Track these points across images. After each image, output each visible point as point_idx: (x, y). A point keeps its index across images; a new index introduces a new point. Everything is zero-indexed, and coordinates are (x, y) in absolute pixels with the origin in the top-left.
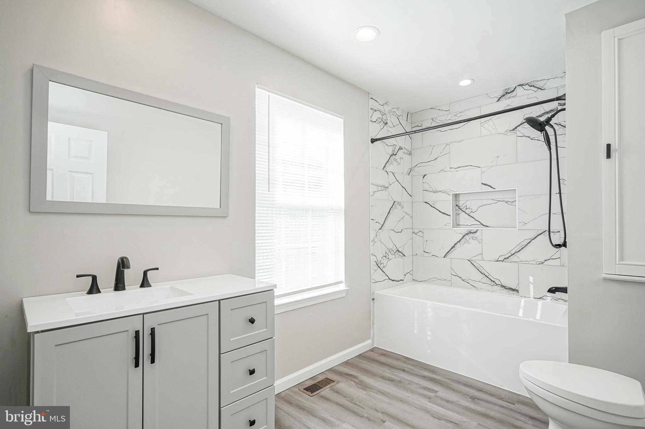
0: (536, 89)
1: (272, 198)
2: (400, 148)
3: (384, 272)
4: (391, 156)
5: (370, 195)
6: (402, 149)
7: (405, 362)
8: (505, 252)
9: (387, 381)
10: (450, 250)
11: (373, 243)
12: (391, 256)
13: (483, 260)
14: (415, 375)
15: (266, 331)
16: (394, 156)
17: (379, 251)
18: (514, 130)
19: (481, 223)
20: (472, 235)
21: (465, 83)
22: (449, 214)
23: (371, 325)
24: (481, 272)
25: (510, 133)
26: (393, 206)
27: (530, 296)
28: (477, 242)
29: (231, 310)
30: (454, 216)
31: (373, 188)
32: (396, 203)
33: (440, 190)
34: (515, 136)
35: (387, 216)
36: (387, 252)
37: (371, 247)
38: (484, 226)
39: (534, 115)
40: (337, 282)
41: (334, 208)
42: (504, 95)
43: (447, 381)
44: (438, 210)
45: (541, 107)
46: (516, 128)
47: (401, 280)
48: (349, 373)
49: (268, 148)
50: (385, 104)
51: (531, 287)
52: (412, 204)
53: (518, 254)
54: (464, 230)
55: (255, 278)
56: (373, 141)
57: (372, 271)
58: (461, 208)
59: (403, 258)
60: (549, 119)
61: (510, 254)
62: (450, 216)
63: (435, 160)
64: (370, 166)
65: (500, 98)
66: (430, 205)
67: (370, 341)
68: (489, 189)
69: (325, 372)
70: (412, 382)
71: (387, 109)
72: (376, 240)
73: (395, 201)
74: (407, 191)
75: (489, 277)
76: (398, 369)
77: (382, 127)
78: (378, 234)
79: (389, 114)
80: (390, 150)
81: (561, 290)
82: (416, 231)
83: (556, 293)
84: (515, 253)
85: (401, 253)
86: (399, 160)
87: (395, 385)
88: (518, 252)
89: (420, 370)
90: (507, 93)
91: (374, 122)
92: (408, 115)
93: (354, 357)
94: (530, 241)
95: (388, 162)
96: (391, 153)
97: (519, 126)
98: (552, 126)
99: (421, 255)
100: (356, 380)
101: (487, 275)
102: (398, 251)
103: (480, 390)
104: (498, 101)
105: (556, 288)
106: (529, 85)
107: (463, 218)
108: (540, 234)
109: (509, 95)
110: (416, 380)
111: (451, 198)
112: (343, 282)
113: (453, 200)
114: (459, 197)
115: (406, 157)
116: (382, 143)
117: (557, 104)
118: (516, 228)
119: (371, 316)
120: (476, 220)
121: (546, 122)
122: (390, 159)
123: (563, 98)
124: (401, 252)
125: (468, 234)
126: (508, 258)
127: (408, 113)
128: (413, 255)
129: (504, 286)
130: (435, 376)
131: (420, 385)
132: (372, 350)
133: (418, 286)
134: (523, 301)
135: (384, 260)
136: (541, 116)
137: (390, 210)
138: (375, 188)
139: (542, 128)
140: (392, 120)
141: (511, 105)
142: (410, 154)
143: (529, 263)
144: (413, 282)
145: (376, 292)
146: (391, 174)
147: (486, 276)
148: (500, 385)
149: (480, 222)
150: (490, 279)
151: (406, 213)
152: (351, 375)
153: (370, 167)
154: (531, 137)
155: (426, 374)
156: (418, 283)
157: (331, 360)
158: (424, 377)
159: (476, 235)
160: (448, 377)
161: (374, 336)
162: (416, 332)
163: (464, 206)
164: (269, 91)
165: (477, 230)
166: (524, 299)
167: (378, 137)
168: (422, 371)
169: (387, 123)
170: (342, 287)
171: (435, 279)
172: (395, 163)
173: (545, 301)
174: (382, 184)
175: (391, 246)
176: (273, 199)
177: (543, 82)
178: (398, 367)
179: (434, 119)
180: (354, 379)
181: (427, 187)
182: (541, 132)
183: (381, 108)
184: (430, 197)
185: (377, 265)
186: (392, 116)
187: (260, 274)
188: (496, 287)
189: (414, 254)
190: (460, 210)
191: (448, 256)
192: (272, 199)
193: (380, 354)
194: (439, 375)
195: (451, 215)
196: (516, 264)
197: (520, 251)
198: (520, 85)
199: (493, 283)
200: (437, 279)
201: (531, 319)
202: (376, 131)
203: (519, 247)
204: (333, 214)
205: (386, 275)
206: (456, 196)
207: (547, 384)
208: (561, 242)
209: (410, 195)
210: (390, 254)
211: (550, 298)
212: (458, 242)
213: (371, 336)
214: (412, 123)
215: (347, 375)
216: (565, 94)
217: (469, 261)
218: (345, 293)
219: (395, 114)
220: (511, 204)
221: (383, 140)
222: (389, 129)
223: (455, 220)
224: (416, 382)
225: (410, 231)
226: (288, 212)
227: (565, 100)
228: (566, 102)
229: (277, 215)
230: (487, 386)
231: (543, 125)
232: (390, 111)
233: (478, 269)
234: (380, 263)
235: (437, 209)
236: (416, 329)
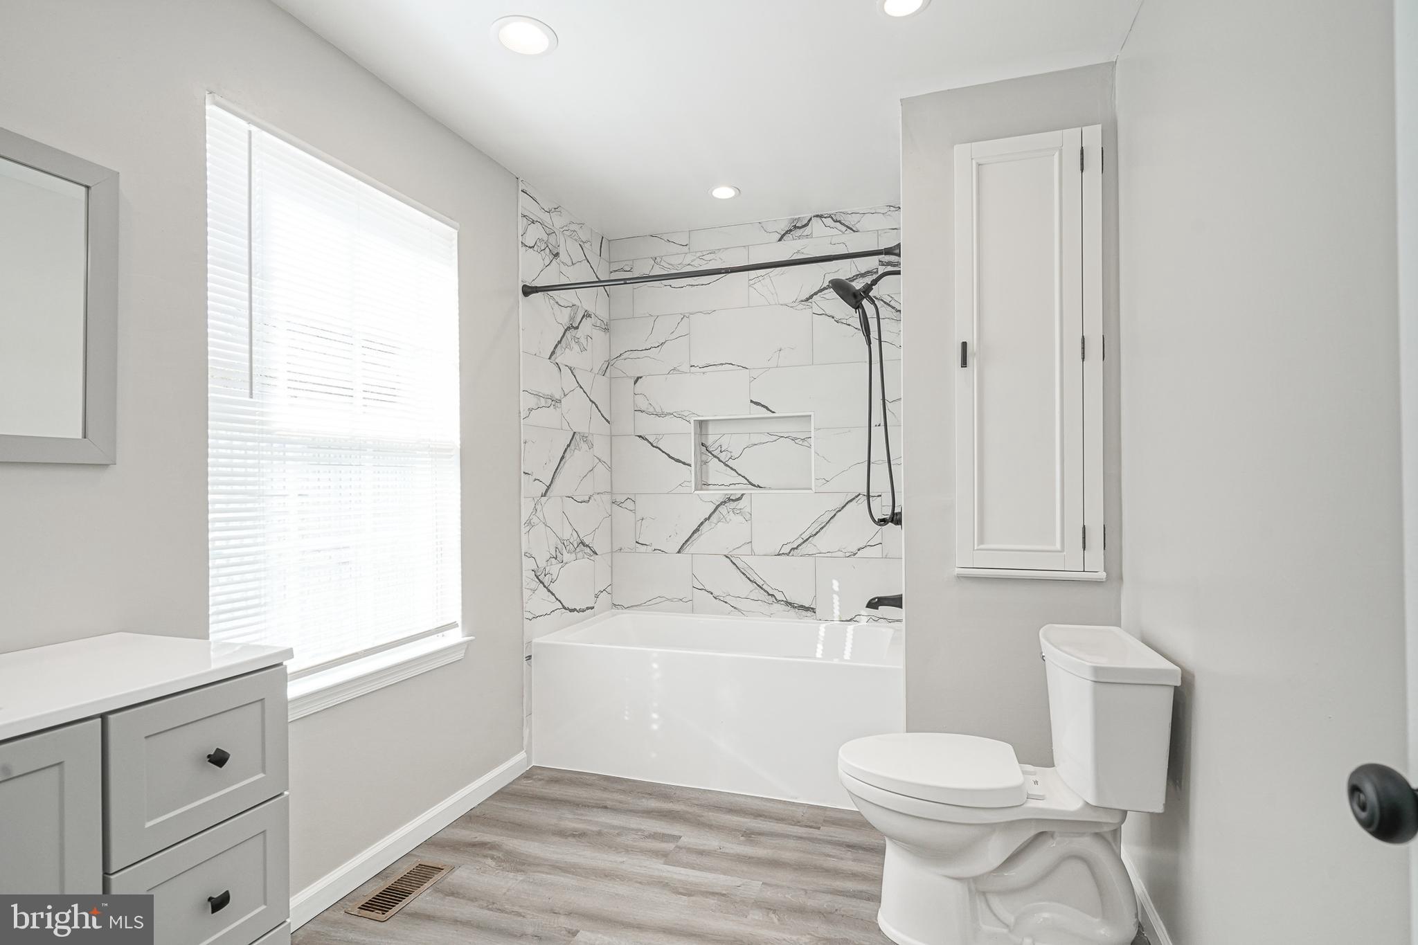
0: (844, 228)
1: (262, 414)
2: (587, 315)
3: (552, 593)
4: (566, 330)
5: (520, 416)
6: (590, 316)
7: (605, 789)
8: (792, 537)
9: (570, 839)
10: (690, 537)
11: (528, 528)
12: (567, 557)
13: (753, 553)
14: (631, 811)
15: (263, 778)
16: (573, 332)
17: (539, 545)
18: (807, 300)
19: (748, 480)
20: (732, 505)
21: (724, 193)
22: (688, 462)
23: (525, 718)
24: (749, 578)
25: (801, 306)
26: (571, 441)
27: (834, 617)
28: (742, 517)
29: (146, 737)
30: (698, 466)
31: (527, 401)
32: (577, 437)
33: (671, 412)
34: (809, 311)
35: (559, 465)
36: (559, 547)
37: (524, 538)
38: (754, 486)
39: (843, 276)
40: (440, 625)
41: (431, 446)
42: (791, 230)
43: (696, 810)
44: (666, 453)
45: (853, 265)
46: (811, 297)
47: (588, 608)
48: (477, 839)
49: (247, 277)
50: (553, 210)
51: (836, 598)
52: (611, 438)
53: (814, 540)
54: (717, 495)
55: (206, 637)
56: (528, 291)
57: (526, 593)
58: (711, 450)
59: (592, 558)
60: (868, 288)
61: (801, 541)
62: (690, 465)
63: (660, 347)
64: (521, 351)
65: (784, 235)
66: (650, 443)
67: (522, 755)
68: (763, 413)
69: (414, 853)
70: (623, 828)
71: (558, 222)
72: (535, 520)
73: (575, 433)
74: (600, 411)
75: (764, 587)
76: (593, 807)
77: (547, 262)
78: (539, 507)
79: (564, 234)
80: (564, 317)
81: (886, 602)
82: (620, 498)
83: (880, 607)
84: (809, 538)
85: (590, 547)
86: (583, 340)
87: (588, 844)
88: (815, 535)
89: (639, 799)
90: (795, 227)
91: (530, 247)
92: (601, 243)
93: (487, 800)
94: (835, 515)
95: (559, 342)
96: (565, 321)
97: (816, 294)
98: (873, 302)
99: (630, 551)
100: (495, 853)
101: (760, 583)
102: (582, 543)
103: (758, 814)
104: (780, 240)
105: (880, 599)
106: (832, 218)
107: (716, 471)
108: (851, 501)
109: (798, 232)
110: (634, 822)
111: (691, 428)
112: (457, 625)
113: (695, 434)
114: (707, 428)
115: (599, 335)
116: (547, 300)
117: (877, 263)
118: (811, 489)
119: (523, 696)
120: (740, 475)
121: (864, 292)
122: (565, 337)
123: (897, 251)
124: (587, 546)
125: (725, 502)
126: (797, 548)
127: (603, 238)
128: (612, 552)
129: (790, 604)
130: (671, 804)
131: (643, 831)
132: (528, 775)
133: (626, 617)
134: (822, 627)
135: (551, 565)
136: (852, 279)
137: (564, 453)
138: (532, 401)
139: (857, 302)
140: (569, 248)
141: (802, 251)
142: (607, 330)
143: (834, 555)
144: (615, 611)
145: (534, 641)
146: (565, 371)
147: (758, 585)
148: (792, 798)
149: (746, 479)
150: (766, 591)
151: (598, 458)
152: (483, 845)
153: (521, 353)
154: (837, 317)
155: (653, 804)
156: (625, 611)
157: (429, 820)
158: (649, 813)
159: (741, 504)
160: (696, 802)
161: (530, 743)
162: (626, 718)
163: (717, 445)
164: (250, 121)
165: (743, 495)
166: (824, 625)
167: (538, 283)
168: (643, 800)
169: (557, 255)
170: (456, 637)
171: (658, 600)
172: (576, 348)
173: (859, 624)
174: (547, 392)
175: (567, 534)
176: (264, 419)
177: (855, 218)
178: (592, 801)
179: (658, 260)
180: (490, 852)
181: (643, 404)
182: (856, 309)
183: (545, 217)
184: (648, 425)
185: (538, 578)
186: (569, 241)
187: (222, 626)
188: (776, 606)
189: (616, 548)
190: (709, 454)
191: (688, 549)
192: (261, 418)
193: (548, 781)
194: (679, 801)
195: (693, 465)
196: (811, 559)
197: (817, 533)
198: (817, 216)
199: (771, 599)
200: (664, 599)
201: (836, 661)
202: (533, 269)
203: (815, 525)
204: (430, 459)
205: (557, 599)
206: (702, 424)
207: (885, 778)
208: (887, 512)
209: (607, 421)
210: (565, 552)
211: (865, 619)
212: (706, 520)
213: (525, 742)
214: (610, 263)
215: (474, 845)
216: (899, 245)
217: (727, 557)
218: (464, 651)
219: (576, 237)
220: (801, 443)
221: (549, 292)
222: (564, 269)
223: (699, 474)
224: (633, 826)
225: (607, 498)
226: (305, 454)
227: (899, 255)
228: (902, 260)
229: (275, 462)
230: (768, 804)
231: (859, 298)
232: (565, 228)
233: (743, 574)
234: (543, 574)
235: (663, 452)
236: (627, 713)
